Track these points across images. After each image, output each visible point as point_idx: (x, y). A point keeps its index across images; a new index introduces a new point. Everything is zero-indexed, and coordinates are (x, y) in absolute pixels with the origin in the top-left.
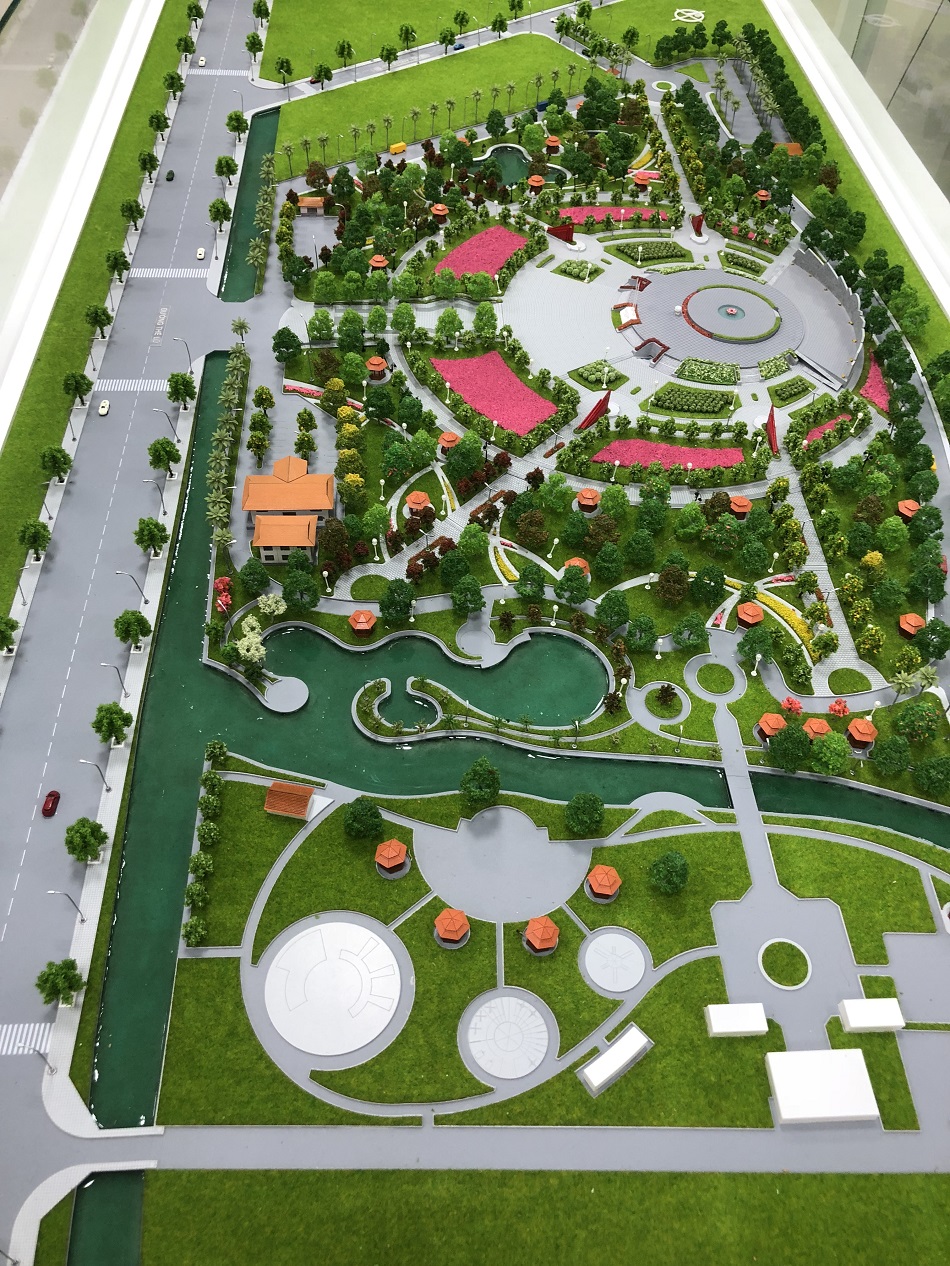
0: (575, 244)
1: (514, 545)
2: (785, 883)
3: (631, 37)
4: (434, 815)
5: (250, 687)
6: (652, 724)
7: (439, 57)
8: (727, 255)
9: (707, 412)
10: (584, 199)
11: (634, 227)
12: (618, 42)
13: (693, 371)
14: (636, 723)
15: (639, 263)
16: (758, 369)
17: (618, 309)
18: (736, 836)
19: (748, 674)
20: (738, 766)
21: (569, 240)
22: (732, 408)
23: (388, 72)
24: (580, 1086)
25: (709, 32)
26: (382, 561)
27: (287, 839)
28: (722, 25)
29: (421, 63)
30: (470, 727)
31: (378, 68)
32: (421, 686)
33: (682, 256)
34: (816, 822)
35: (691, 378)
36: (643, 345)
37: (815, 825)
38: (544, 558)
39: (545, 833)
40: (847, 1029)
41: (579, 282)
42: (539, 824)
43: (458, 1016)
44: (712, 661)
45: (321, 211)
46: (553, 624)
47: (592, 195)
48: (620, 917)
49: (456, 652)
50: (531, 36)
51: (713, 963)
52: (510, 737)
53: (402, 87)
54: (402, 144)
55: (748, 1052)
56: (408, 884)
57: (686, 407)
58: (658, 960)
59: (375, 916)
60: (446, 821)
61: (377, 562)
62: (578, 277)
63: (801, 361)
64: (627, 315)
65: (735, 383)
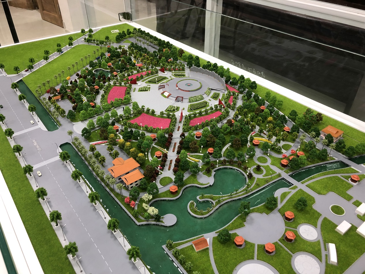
0: (138, 84)
1: (190, 153)
2: (319, 193)
3: (107, 38)
4: (237, 226)
5: (158, 223)
6: (261, 176)
7: (58, 56)
8: (175, 75)
9: (204, 107)
10: (131, 74)
11: (148, 76)
12: (105, 40)
13: (192, 100)
14: (258, 178)
15: (157, 83)
16: (205, 94)
17: (162, 94)
18: (301, 190)
19: (268, 156)
20: (285, 175)
21: (136, 83)
22: (208, 104)
23: (47, 63)
24: (332, 266)
25: (126, 32)
26: (161, 173)
27: (208, 255)
28: (128, 30)
29: (55, 58)
30: (224, 200)
31: (44, 63)
32: (202, 197)
33: (165, 78)
34: (311, 177)
35: (193, 102)
36: (176, 99)
37: (312, 179)
38: (200, 153)
39: (264, 214)
40: (362, 215)
41: (147, 91)
42: (261, 213)
43: (292, 269)
44: (258, 157)
45: (60, 100)
46: (217, 166)
47: (132, 72)
48: (299, 222)
49: (202, 185)
50: (79, 45)
51: (325, 219)
52: (235, 197)
53: (55, 65)
54: (69, 77)
55: (352, 233)
56: (248, 246)
57: (199, 108)
58: (315, 226)
59: (249, 259)
60: (241, 226)
61: (160, 174)
62: (146, 91)
63: (212, 89)
64: (166, 94)
65: (203, 99)
